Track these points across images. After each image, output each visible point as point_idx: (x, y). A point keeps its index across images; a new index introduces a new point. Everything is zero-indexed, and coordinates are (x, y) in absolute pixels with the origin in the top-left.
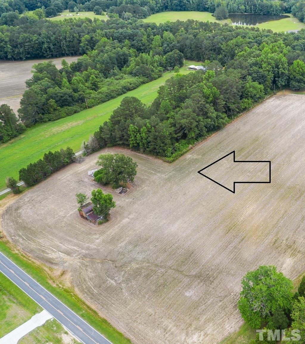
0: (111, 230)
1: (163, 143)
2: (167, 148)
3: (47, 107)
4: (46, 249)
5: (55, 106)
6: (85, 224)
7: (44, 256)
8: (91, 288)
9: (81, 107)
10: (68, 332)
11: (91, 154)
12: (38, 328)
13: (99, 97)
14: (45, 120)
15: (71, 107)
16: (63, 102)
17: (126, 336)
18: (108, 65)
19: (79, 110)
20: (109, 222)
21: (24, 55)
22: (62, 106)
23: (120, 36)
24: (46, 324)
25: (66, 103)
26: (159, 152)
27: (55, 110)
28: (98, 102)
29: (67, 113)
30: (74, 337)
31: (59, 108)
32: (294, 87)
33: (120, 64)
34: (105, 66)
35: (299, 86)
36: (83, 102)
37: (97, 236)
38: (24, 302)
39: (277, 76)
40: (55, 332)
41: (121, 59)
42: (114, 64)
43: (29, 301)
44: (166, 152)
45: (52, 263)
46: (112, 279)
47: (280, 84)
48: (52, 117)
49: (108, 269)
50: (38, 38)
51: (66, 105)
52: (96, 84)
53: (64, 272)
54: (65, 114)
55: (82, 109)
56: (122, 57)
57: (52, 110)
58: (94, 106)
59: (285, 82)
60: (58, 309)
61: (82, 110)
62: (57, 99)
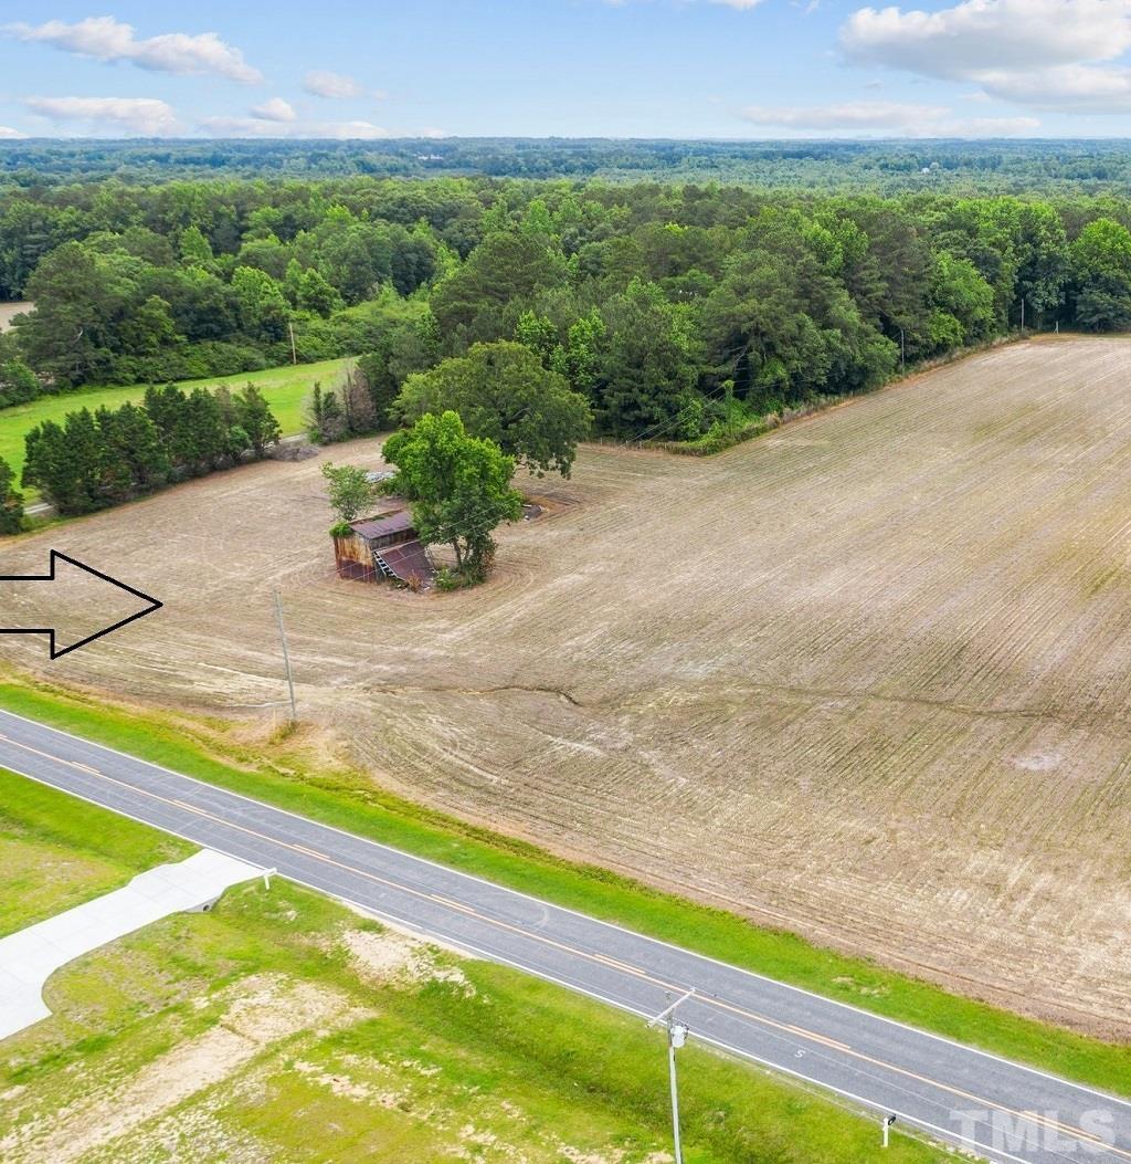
0: (508, 606)
1: (670, 377)
2: (687, 397)
3: (135, 329)
4: (174, 671)
5: (169, 329)
6: (369, 596)
7: (170, 689)
8: (468, 771)
9: (269, 356)
10: (381, 921)
11: (339, 440)
12: (179, 918)
13: (340, 332)
14: (120, 375)
15: (232, 347)
16: (201, 321)
17: (759, 921)
18: (363, 268)
19: (263, 361)
20: (489, 587)
21: (16, 277)
22: (194, 338)
23: (397, 212)
24: (225, 903)
25: (210, 325)
26: (651, 416)
27: (165, 342)
28: (338, 347)
29: (213, 365)
30: (426, 938)
31: (182, 338)
32: (1096, 311)
33: (403, 283)
34: (352, 272)
35: (1115, 306)
36: (280, 340)
37: (443, 624)
38: (74, 832)
39: (1032, 270)
40: (297, 929)
41: (408, 262)
42: (384, 271)
43: (107, 823)
44: (680, 416)
45: (220, 708)
46: (578, 740)
47: (1040, 301)
48: (149, 368)
49: (539, 712)
50: (79, 219)
51: (212, 335)
52: (323, 301)
53: (294, 725)
54: (206, 367)
55: (272, 362)
56: (413, 257)
57: (153, 339)
58: (319, 358)
59: (1059, 297)
60: (293, 841)
61: (272, 367)
62: (182, 301)
